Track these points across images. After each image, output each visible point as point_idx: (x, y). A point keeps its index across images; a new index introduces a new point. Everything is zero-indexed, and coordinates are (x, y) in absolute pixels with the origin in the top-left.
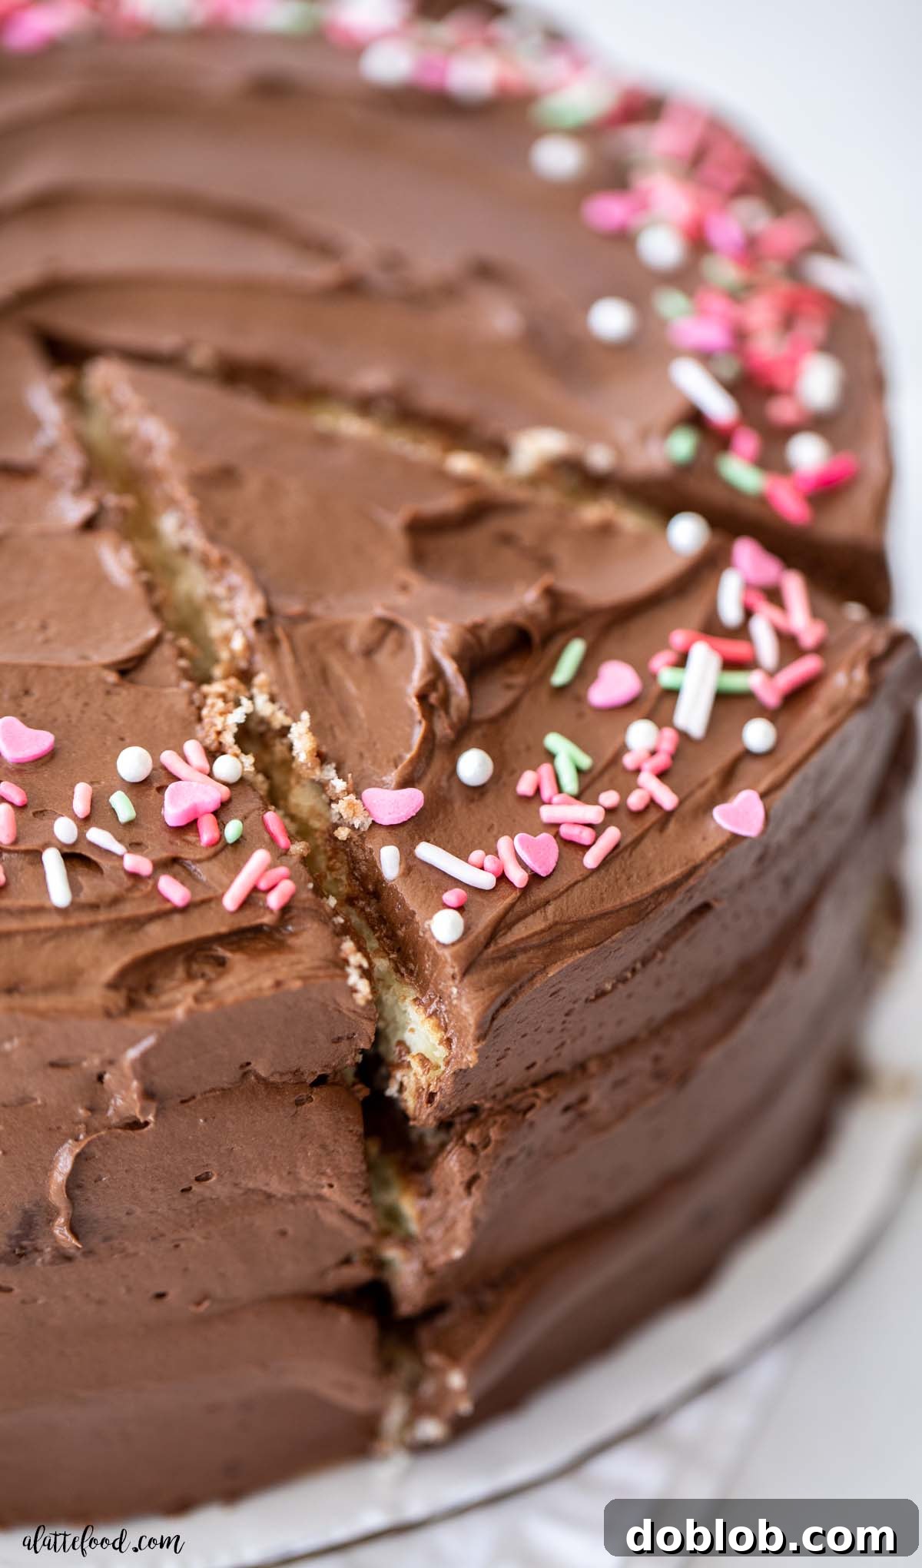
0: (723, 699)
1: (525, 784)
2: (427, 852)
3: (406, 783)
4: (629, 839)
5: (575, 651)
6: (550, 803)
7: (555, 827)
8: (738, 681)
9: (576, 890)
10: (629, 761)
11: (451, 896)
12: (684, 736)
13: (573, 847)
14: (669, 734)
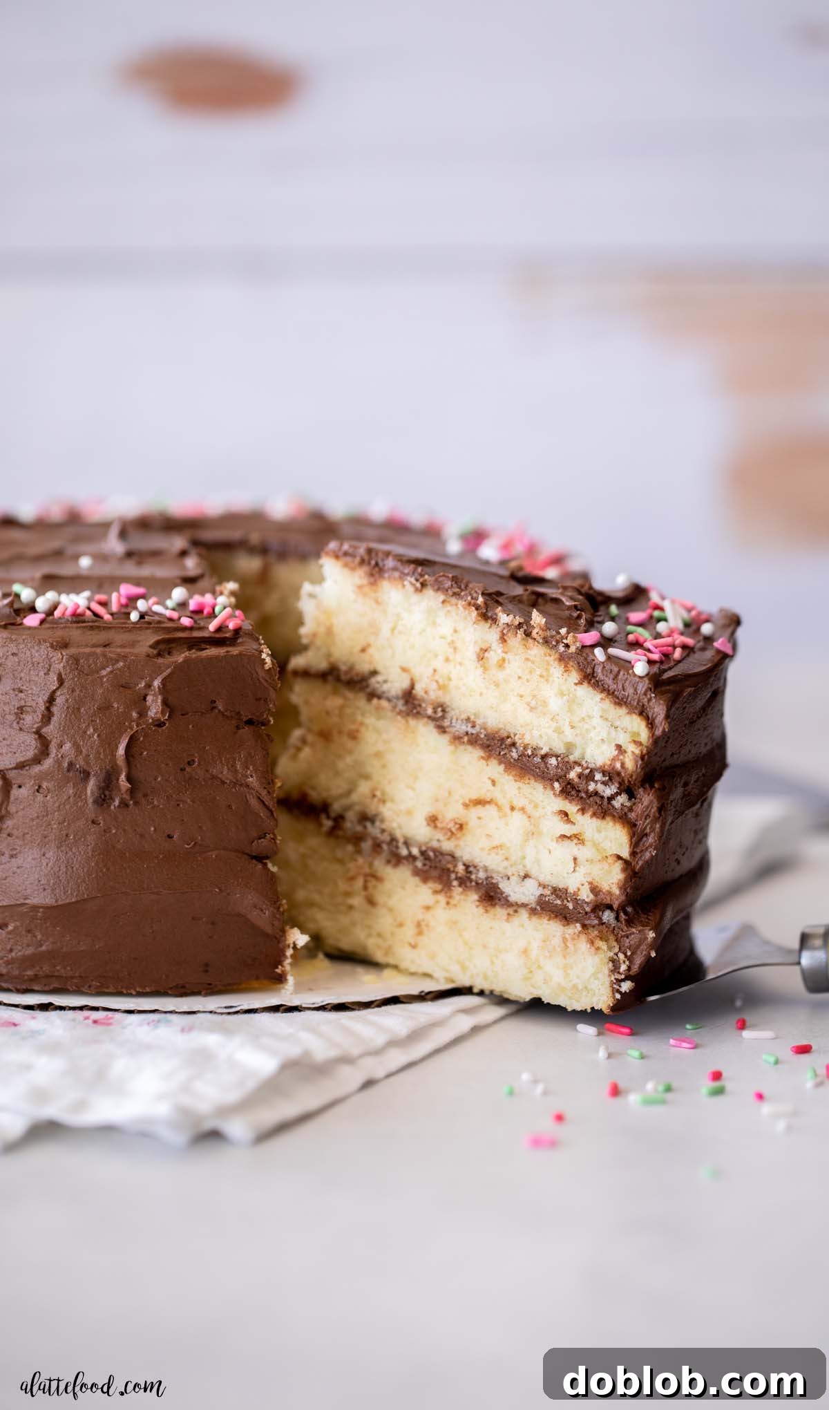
1: (631, 637)
2: (612, 651)
5: (613, 607)
6: (645, 642)
9: (678, 667)
12: (678, 628)
14: (672, 627)
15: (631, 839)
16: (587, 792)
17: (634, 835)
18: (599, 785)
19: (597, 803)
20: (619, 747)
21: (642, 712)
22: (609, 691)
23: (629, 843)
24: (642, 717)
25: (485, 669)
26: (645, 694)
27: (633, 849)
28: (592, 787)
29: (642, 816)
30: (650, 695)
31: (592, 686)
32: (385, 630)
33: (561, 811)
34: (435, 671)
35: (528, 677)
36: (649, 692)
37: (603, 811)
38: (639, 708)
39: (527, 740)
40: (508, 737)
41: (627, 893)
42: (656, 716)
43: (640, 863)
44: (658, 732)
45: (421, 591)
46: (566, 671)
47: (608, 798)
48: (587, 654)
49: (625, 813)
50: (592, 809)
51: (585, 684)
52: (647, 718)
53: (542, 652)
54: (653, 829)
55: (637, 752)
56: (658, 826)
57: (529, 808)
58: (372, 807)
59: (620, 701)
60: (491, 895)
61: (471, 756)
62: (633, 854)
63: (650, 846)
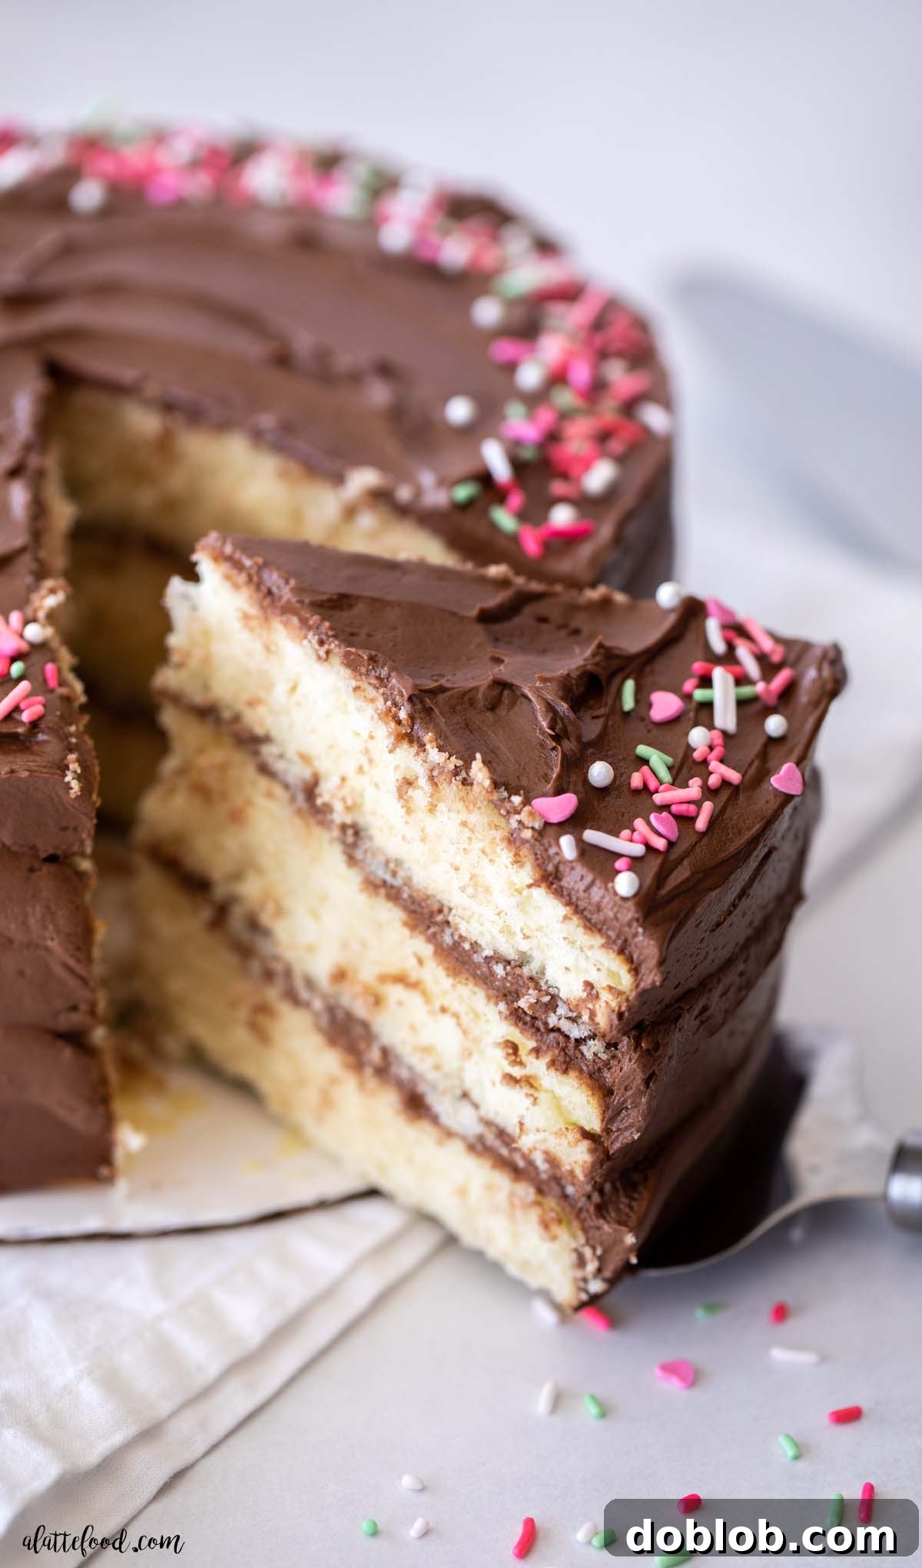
0: (741, 703)
1: (636, 780)
2: (591, 836)
3: (558, 792)
4: (719, 808)
5: (629, 686)
6: (657, 791)
7: (666, 807)
8: (747, 691)
9: (698, 849)
10: (696, 755)
11: (620, 864)
12: (725, 734)
13: (685, 820)
14: (716, 734)
15: (604, 1112)
16: (546, 1024)
17: (608, 1108)
18: (563, 1021)
19: (558, 1044)
20: (589, 985)
21: (624, 950)
22: (577, 906)
23: (600, 1117)
24: (622, 957)
25: (409, 811)
26: (629, 925)
27: (607, 1124)
28: (552, 1020)
29: (621, 1084)
30: (636, 928)
31: (553, 893)
32: (280, 691)
33: (508, 1041)
34: (343, 779)
35: (466, 846)
36: (635, 924)
37: (568, 1059)
38: (619, 942)
39: (463, 929)
40: (440, 911)
41: (596, 1182)
42: (644, 961)
43: (617, 1145)
44: (646, 984)
45: (327, 659)
46: (517, 862)
47: (577, 1040)
48: (549, 842)
49: (599, 1069)
50: (550, 1053)
51: (544, 885)
52: (630, 960)
53: (486, 821)
54: (636, 1105)
55: (614, 1004)
56: (644, 1100)
57: (466, 1020)
58: (265, 919)
59: (592, 926)
60: (415, 1104)
61: (392, 916)
62: (607, 1131)
63: (631, 1126)
